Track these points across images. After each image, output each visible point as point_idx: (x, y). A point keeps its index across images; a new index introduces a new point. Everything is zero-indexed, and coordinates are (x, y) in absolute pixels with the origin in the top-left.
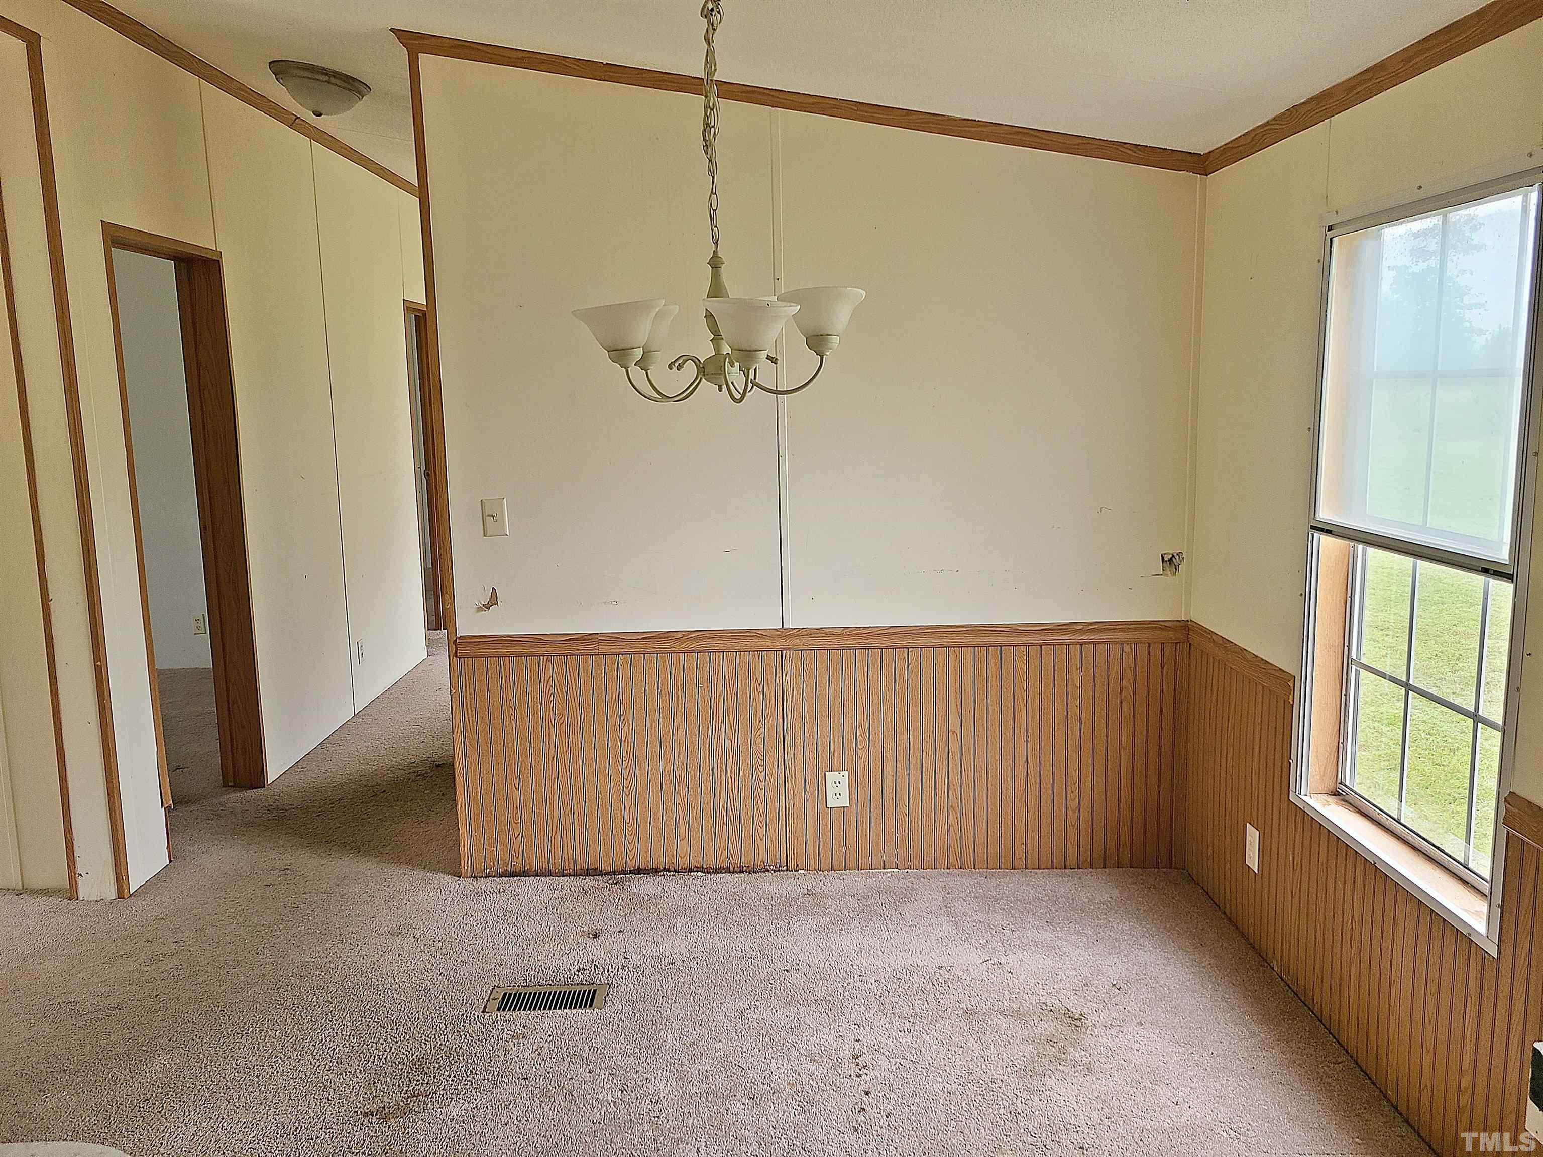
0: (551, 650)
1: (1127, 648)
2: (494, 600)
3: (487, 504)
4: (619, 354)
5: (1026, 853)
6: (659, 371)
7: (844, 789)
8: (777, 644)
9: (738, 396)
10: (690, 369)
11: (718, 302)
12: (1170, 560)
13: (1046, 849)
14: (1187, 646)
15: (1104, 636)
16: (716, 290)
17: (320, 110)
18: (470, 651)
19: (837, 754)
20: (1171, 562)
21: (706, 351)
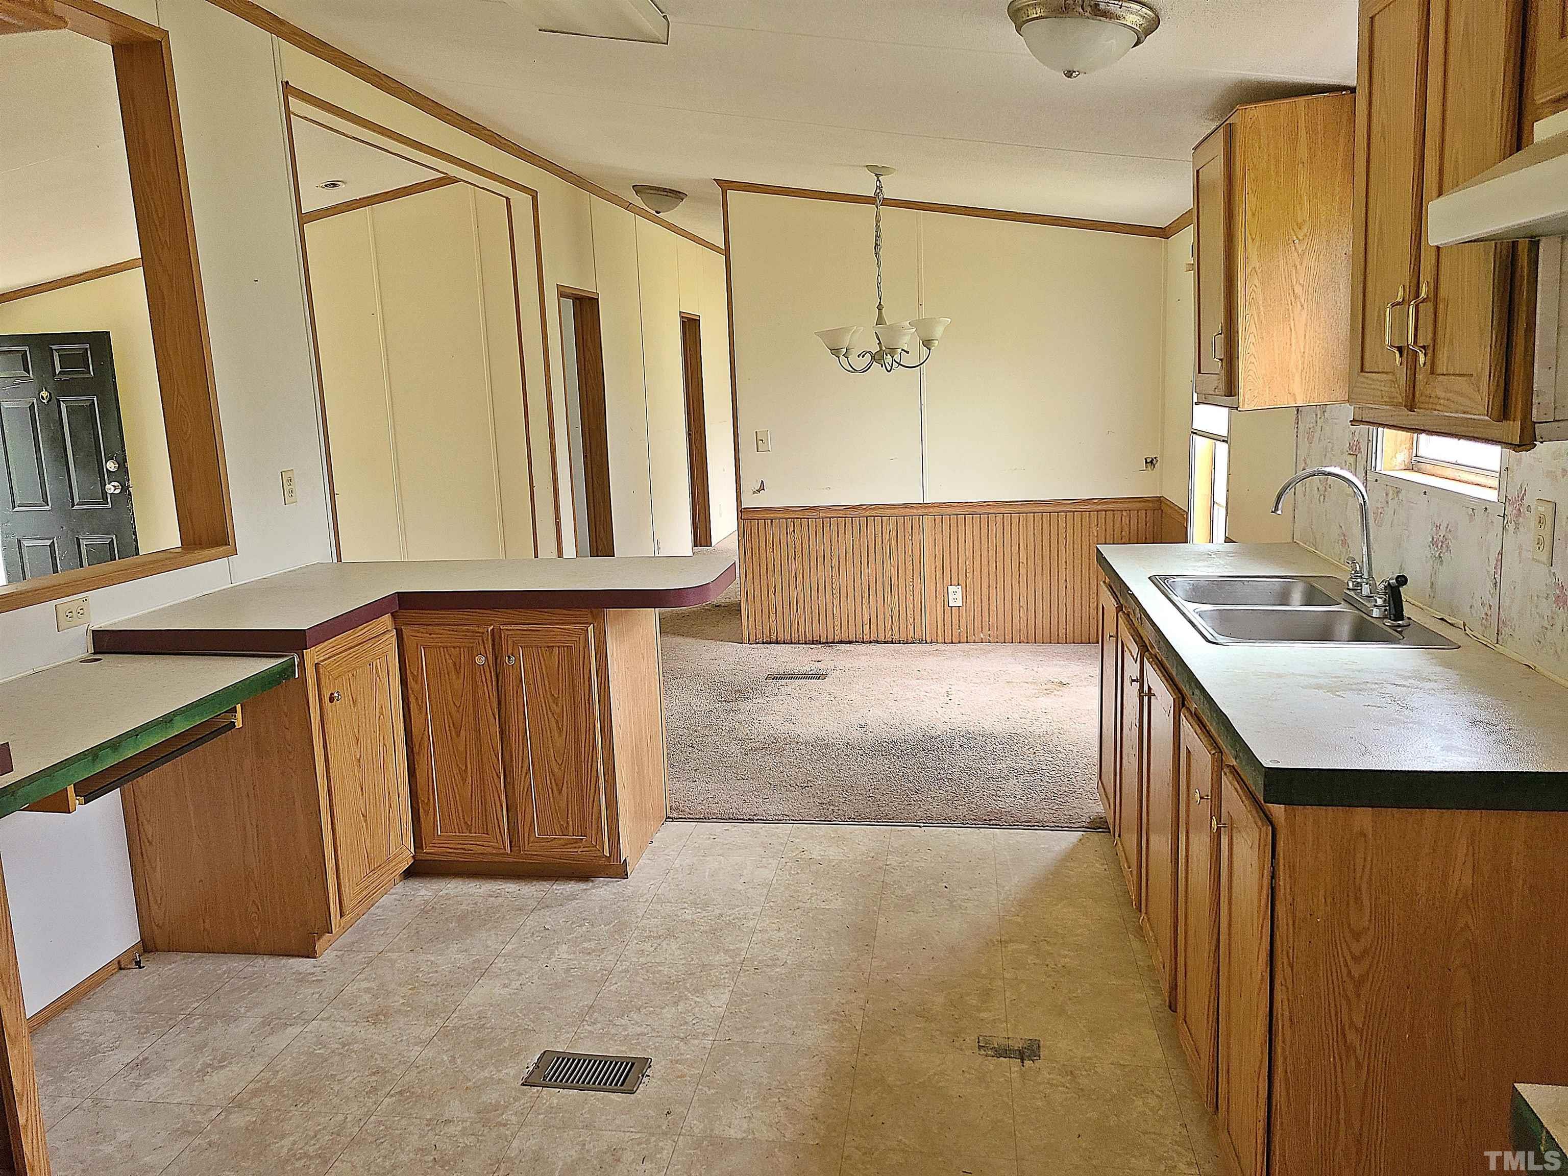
0: (793, 516)
1: (1124, 513)
2: (762, 488)
3: (759, 434)
4: (835, 351)
5: (1066, 634)
6: (853, 358)
7: (959, 595)
8: (920, 512)
9: (889, 369)
10: (868, 356)
11: (881, 328)
12: (1151, 462)
13: (1078, 632)
14: (1160, 511)
15: (1111, 506)
16: (880, 321)
17: (659, 210)
18: (750, 516)
19: (954, 576)
20: (1151, 463)
21: (875, 349)
